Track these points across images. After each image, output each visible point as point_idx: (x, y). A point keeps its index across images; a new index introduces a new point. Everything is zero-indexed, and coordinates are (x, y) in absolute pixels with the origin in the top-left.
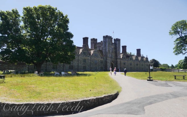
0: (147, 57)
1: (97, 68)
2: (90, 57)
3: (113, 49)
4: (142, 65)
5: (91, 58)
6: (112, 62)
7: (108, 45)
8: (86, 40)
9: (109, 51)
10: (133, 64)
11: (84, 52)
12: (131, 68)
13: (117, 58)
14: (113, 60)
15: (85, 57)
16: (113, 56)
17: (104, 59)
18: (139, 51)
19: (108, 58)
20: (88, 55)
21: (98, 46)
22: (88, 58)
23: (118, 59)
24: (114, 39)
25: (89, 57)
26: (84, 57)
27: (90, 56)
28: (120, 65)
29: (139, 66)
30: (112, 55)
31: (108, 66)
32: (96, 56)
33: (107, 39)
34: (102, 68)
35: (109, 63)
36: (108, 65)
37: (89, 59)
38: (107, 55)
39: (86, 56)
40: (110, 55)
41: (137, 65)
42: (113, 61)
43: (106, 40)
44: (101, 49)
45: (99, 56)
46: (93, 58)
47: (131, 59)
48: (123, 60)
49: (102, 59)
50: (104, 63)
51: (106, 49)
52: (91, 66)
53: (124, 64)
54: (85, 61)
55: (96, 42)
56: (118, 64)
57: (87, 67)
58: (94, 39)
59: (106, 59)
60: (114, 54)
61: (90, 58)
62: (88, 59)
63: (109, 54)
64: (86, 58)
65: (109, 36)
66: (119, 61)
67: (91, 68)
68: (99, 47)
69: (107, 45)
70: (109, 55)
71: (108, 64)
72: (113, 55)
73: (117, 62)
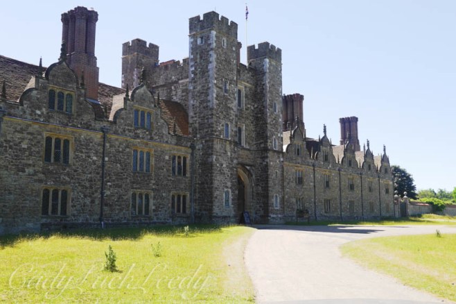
0: (385, 155)
1: (152, 202)
2: (102, 130)
3: (244, 99)
4: (370, 190)
5: (104, 137)
6: (241, 172)
7: (219, 70)
8: (81, 24)
9: (223, 100)
10: (335, 182)
11: (52, 93)
12: (327, 202)
13: (266, 150)
14: (246, 157)
15: (56, 129)
16: (244, 134)
17: (193, 147)
18: (349, 126)
19: (217, 146)
20: (87, 118)
21: (161, 83)
22: (84, 134)
23: (270, 154)
24: (251, 49)
25: (88, 127)
26: (54, 123)
27: (98, 125)
28: (283, 187)
29: (357, 191)
30: (240, 130)
31: (216, 193)
32: (143, 127)
33: (214, 33)
34: (179, 202)
35: (222, 173)
36: (216, 183)
37: (89, 141)
38: (210, 126)
39: (70, 117)
40: (232, 128)
41: (352, 187)
42: (243, 165)
43: (206, 39)
44: (175, 99)
45: (165, 131)
46: (121, 138)
47: (326, 159)
48: (291, 160)
49: (183, 151)
50: (193, 172)
51: (205, 92)
52: (108, 193)
53: (300, 181)
54: (56, 152)
55: (152, 61)
56: (271, 183)
57: (71, 195)
58: (139, 44)
59: (208, 151)
60: (252, 127)
61: (97, 137)
62: (85, 145)
63: (223, 122)
64: (66, 133)
65: (224, 19)
66: (274, 162)
67: (103, 203)
68: (168, 85)
69: (213, 66)
70: (225, 127)
71: (218, 180)
72: (247, 128)
73: (265, 168)
